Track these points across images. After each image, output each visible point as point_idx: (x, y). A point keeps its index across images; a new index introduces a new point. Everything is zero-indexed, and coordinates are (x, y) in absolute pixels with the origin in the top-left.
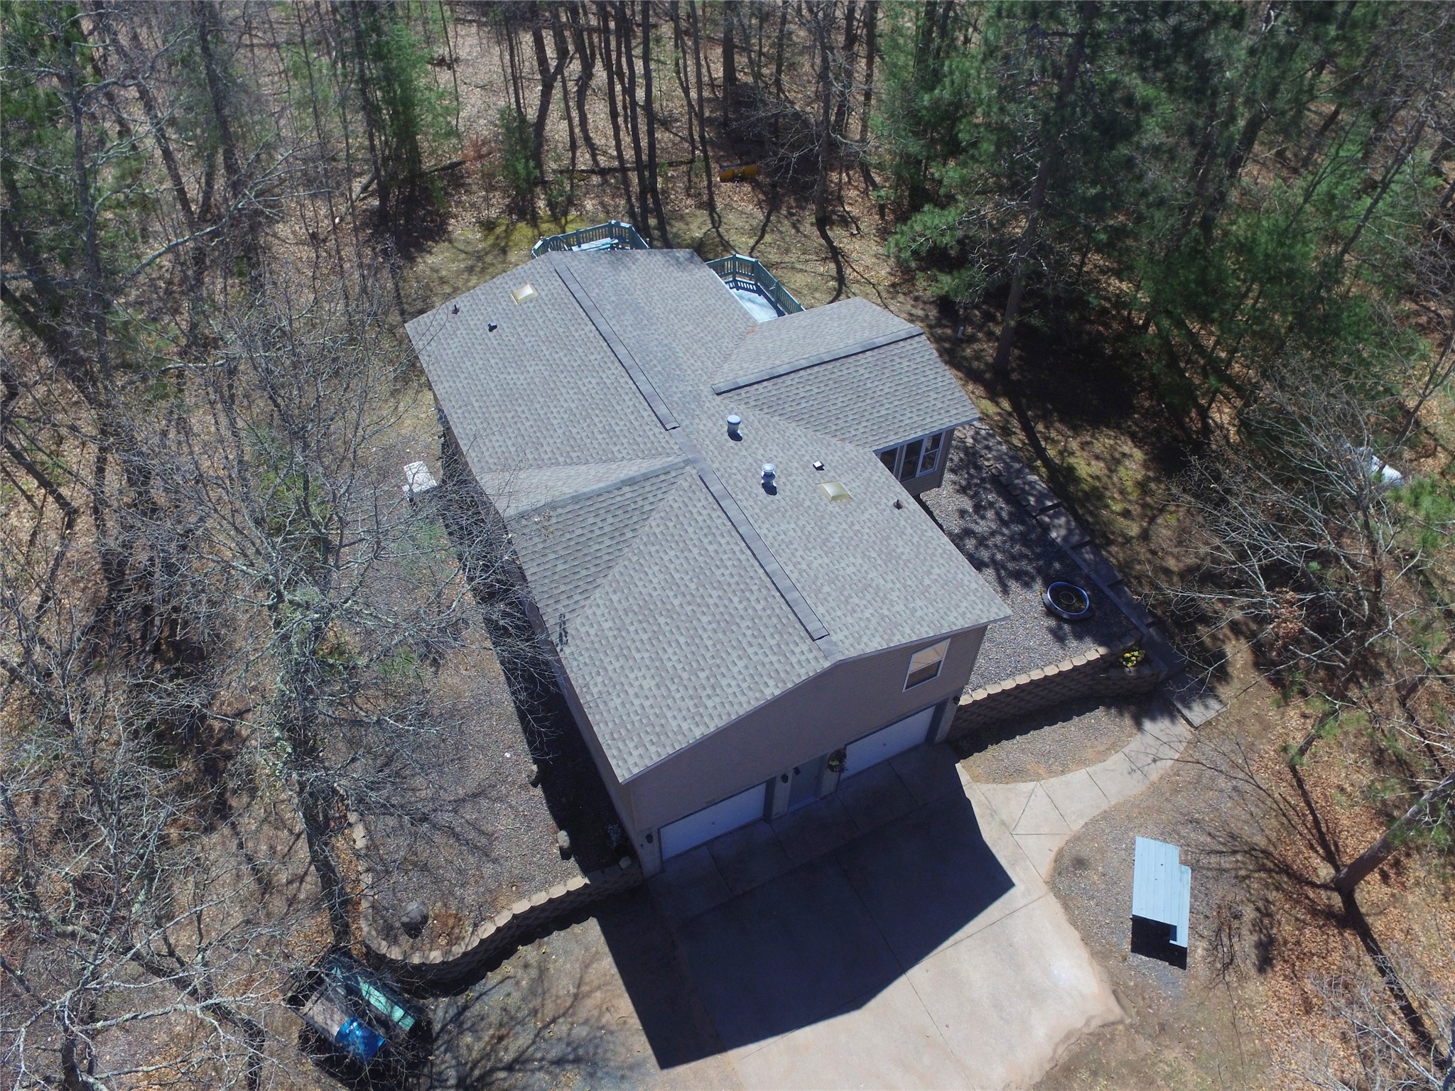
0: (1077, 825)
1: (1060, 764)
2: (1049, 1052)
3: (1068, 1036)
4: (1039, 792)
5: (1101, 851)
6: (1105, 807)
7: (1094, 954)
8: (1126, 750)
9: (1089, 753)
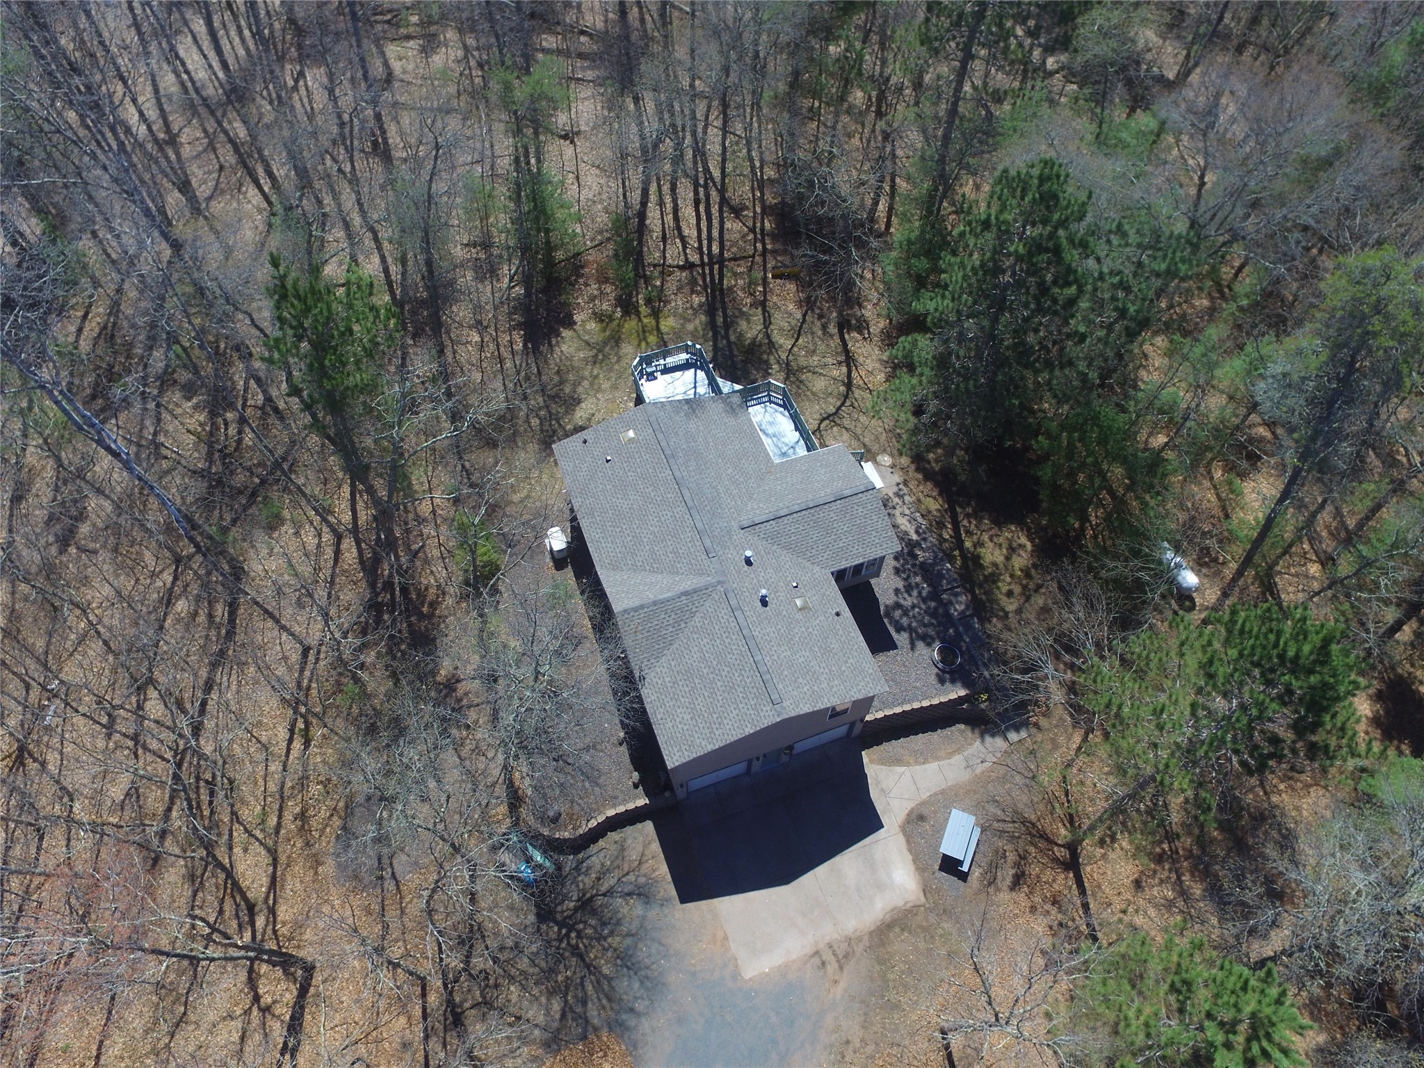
0: (925, 796)
1: (924, 757)
2: (881, 916)
3: (893, 910)
4: (907, 773)
5: (935, 812)
6: (944, 786)
7: (917, 869)
8: (966, 754)
9: (942, 753)
